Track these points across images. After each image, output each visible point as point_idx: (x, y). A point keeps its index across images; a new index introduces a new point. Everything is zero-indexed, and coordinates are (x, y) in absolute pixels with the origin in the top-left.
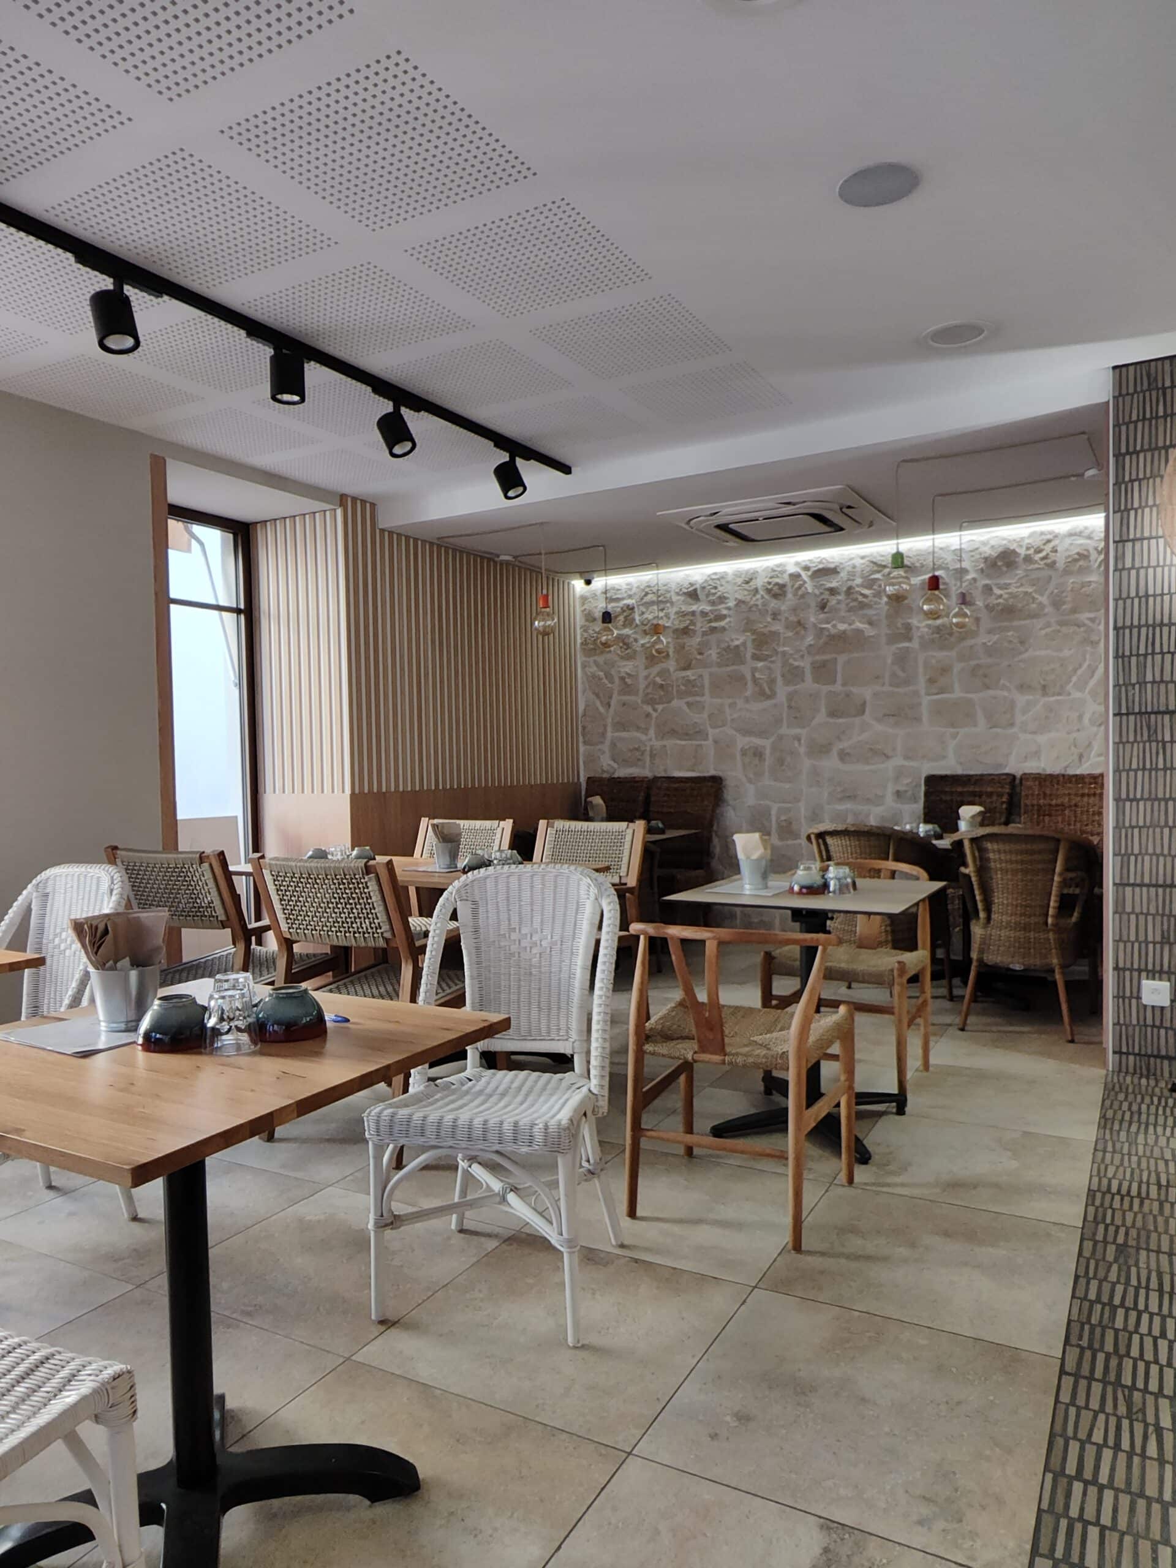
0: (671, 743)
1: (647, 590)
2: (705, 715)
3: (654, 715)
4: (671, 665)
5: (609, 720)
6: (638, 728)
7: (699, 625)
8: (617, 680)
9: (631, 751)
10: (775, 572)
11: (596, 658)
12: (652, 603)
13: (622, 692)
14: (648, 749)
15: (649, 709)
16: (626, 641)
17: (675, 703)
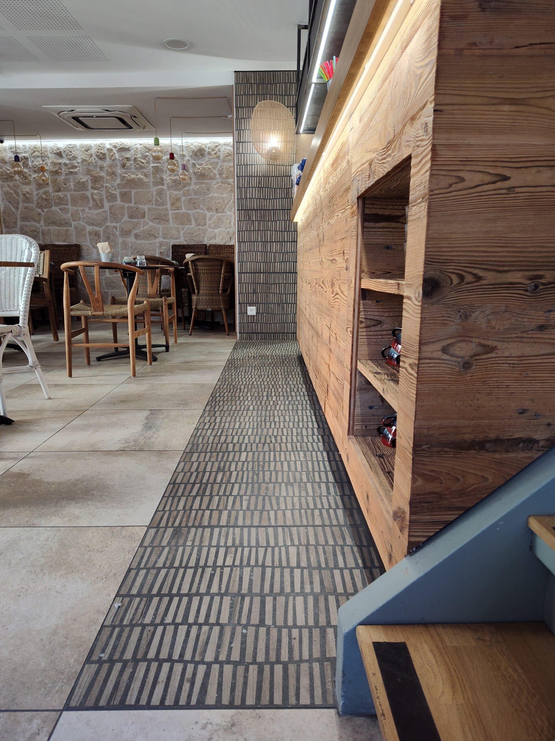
0: (53, 228)
1: (35, 149)
2: (69, 215)
3: (43, 214)
4: (50, 189)
5: (18, 216)
6: (35, 220)
7: (63, 170)
8: (21, 196)
9: (32, 232)
10: (100, 147)
11: (9, 183)
12: (38, 156)
13: (24, 201)
14: (41, 230)
15: (39, 211)
16: (25, 175)
17: (54, 208)
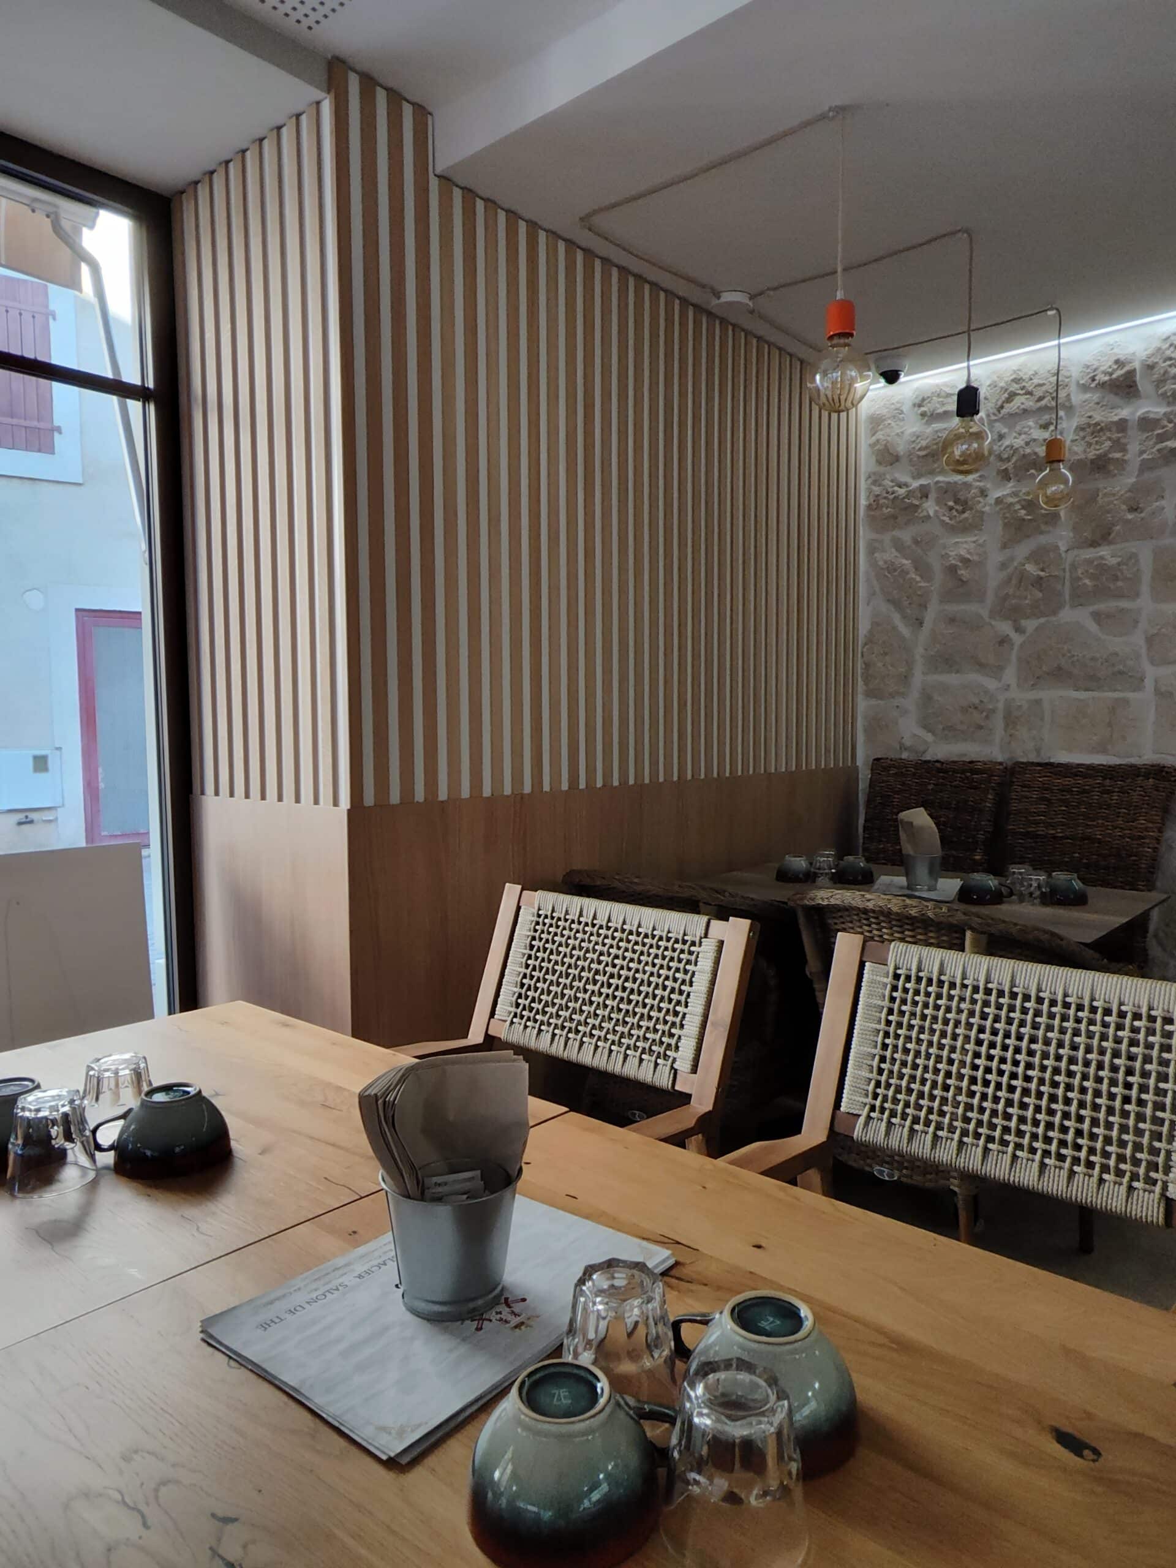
0: (1056, 696)
1: (1015, 387)
2: (1138, 639)
3: (1017, 639)
4: (1062, 537)
5: (919, 651)
6: (981, 666)
7: (1133, 448)
8: (939, 576)
9: (964, 710)
11: (896, 533)
12: (1026, 413)
13: (948, 596)
14: (1001, 705)
15: (1005, 627)
16: (962, 496)
17: (1067, 615)
